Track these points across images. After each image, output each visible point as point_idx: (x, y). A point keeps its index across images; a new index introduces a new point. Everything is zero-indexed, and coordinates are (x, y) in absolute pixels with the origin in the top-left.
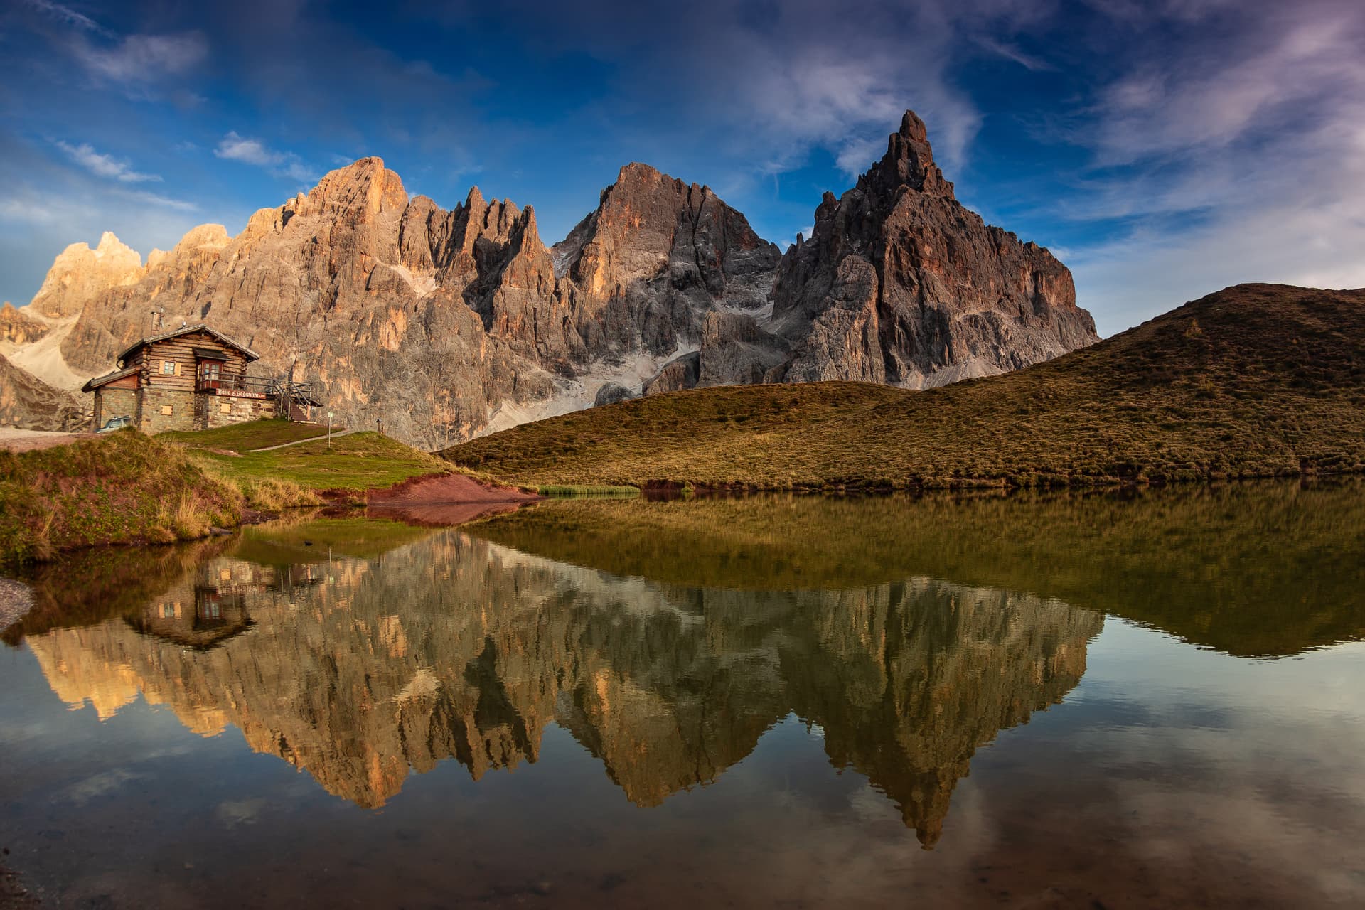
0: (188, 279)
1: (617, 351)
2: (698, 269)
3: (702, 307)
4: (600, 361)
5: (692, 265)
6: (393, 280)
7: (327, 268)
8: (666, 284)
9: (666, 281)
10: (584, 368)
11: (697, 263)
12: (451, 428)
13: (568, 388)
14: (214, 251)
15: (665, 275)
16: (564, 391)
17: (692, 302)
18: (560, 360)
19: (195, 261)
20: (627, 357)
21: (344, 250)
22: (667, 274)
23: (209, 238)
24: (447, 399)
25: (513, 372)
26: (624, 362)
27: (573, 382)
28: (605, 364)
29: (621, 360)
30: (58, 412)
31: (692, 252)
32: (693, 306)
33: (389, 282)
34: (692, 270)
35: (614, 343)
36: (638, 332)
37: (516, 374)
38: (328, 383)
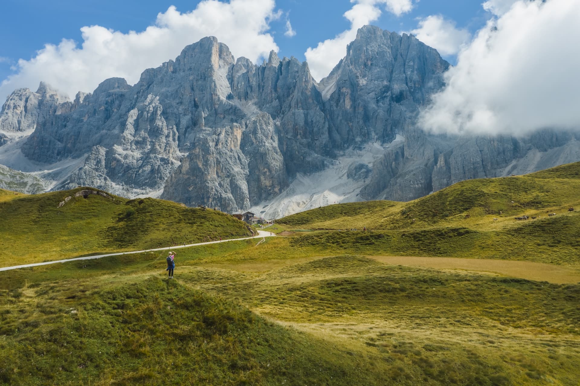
0: (106, 110)
1: (360, 142)
2: (408, 88)
3: (411, 112)
4: (351, 148)
5: (404, 87)
6: (231, 108)
7: (193, 103)
8: (388, 100)
9: (388, 98)
10: (341, 153)
11: (407, 85)
12: (270, 188)
13: (332, 164)
14: (120, 93)
15: (388, 94)
16: (331, 166)
17: (405, 109)
18: (328, 149)
19: (109, 99)
20: (365, 145)
21: (201, 93)
22: (389, 94)
23: (116, 85)
24: (268, 173)
25: (302, 157)
26: (364, 148)
27: (335, 161)
28: (354, 150)
29: (363, 147)
30: (28, 187)
31: (404, 78)
32: (405, 111)
33: (230, 109)
34: (404, 89)
35: (358, 137)
36: (372, 129)
37: (303, 158)
38: (203, 168)
